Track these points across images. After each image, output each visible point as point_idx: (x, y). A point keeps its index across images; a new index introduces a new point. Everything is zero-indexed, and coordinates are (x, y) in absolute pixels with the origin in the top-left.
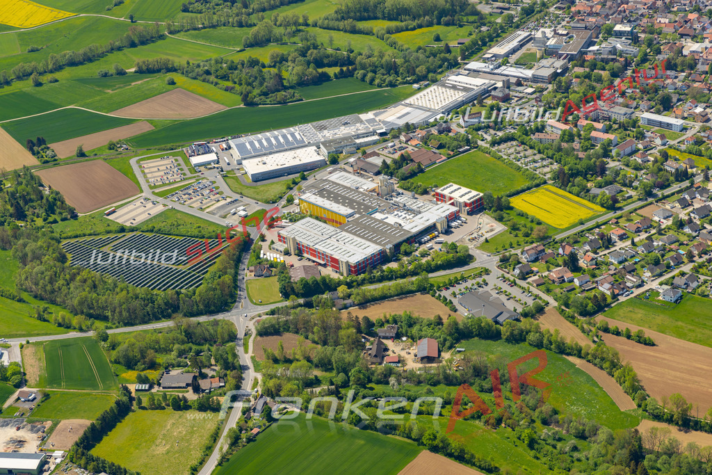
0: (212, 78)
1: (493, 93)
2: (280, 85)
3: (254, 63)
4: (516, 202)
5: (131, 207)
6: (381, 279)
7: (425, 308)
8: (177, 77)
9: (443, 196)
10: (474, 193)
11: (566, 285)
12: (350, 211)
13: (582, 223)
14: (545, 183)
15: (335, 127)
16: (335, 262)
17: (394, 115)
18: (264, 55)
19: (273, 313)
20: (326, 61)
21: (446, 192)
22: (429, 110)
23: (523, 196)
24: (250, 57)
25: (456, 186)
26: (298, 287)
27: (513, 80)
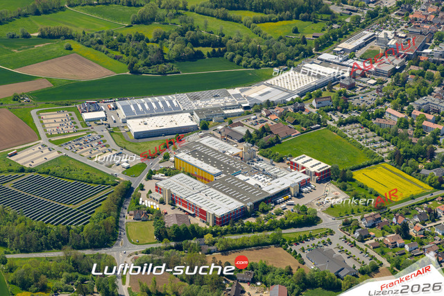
0: (103, 47)
1: (341, 81)
2: (161, 58)
3: (139, 38)
4: (358, 175)
5: (30, 151)
6: (242, 231)
7: (278, 259)
8: (74, 44)
9: (297, 165)
10: (323, 165)
11: (398, 250)
12: (218, 171)
13: (413, 199)
14: (383, 161)
15: (207, 98)
16: (203, 214)
17: (257, 93)
18: (149, 32)
19: (148, 252)
20: (201, 42)
21: (299, 162)
22: (287, 91)
23: (363, 170)
24: (137, 33)
25: (308, 158)
26: (171, 232)
27: (359, 72)
